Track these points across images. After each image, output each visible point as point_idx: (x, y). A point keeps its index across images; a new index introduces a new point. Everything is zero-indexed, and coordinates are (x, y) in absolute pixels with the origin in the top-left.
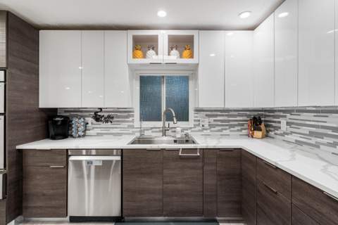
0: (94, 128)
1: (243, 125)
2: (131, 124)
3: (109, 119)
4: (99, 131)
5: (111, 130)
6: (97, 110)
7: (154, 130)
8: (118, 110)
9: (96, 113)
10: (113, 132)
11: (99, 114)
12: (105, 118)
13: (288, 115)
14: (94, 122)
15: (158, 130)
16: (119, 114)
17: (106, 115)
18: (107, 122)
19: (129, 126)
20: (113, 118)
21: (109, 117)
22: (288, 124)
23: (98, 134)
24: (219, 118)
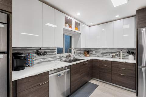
0: (36, 59)
1: (83, 53)
2: (55, 55)
3: (45, 53)
4: (39, 61)
5: (46, 59)
6: (38, 49)
7: (63, 57)
8: (49, 49)
9: (37, 50)
10: (47, 60)
11: (39, 51)
12: (43, 53)
13: (95, 50)
14: (37, 56)
15: (64, 57)
16: (50, 51)
17: (43, 51)
18: (44, 55)
19: (54, 56)
20: (47, 53)
21: (45, 52)
22: (95, 52)
23: (39, 63)
24: (79, 51)
